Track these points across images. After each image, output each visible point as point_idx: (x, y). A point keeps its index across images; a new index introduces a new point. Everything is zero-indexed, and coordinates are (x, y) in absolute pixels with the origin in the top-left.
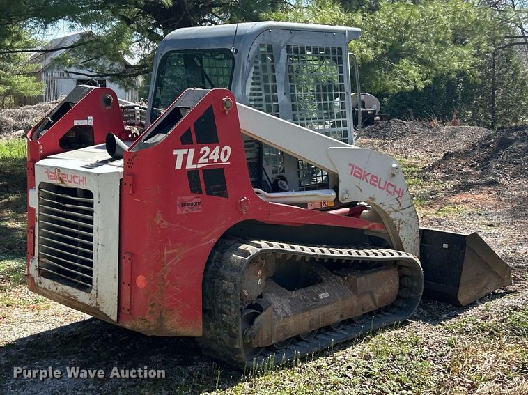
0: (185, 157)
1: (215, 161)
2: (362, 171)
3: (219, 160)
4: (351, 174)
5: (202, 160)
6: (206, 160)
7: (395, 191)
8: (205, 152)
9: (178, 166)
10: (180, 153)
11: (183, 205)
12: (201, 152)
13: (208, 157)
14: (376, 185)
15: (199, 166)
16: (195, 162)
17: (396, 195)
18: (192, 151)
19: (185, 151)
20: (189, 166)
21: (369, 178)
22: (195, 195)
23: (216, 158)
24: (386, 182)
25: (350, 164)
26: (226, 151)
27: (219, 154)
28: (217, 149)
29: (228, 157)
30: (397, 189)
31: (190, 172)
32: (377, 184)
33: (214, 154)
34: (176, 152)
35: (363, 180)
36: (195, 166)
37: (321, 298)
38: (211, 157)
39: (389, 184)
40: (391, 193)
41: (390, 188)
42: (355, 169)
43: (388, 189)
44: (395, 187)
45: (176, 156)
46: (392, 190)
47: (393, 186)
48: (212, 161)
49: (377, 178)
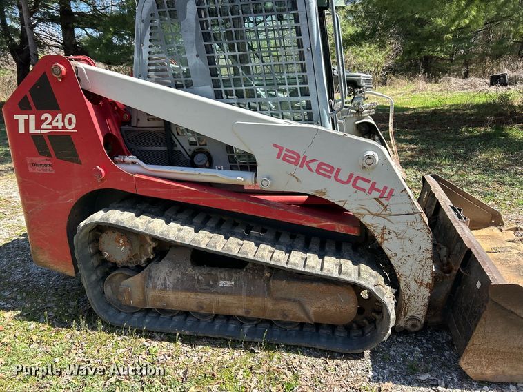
0: (27, 122)
1: (60, 127)
2: (298, 156)
3: (64, 128)
4: (278, 157)
5: (44, 126)
6: (50, 127)
7: (373, 188)
8: (46, 118)
9: (21, 130)
10: (21, 118)
11: (34, 165)
12: (43, 118)
13: (51, 123)
14: (330, 177)
15: (43, 132)
16: (38, 126)
17: (376, 194)
18: (32, 118)
19: (26, 117)
20: (32, 130)
21: (314, 166)
22: (45, 158)
23: (60, 125)
24: (351, 175)
25: (274, 145)
26: (70, 119)
28: (59, 116)
29: (73, 126)
30: (380, 186)
31: (34, 136)
32: (333, 175)
33: (57, 121)
34: (16, 117)
35: (301, 166)
36: (38, 131)
37: (221, 285)
38: (54, 124)
39: (358, 178)
40: (364, 190)
41: (360, 183)
42: (284, 152)
43: (357, 185)
44: (374, 183)
45: (18, 120)
46: (367, 186)
47: (368, 181)
48: (56, 128)
49: (332, 168)
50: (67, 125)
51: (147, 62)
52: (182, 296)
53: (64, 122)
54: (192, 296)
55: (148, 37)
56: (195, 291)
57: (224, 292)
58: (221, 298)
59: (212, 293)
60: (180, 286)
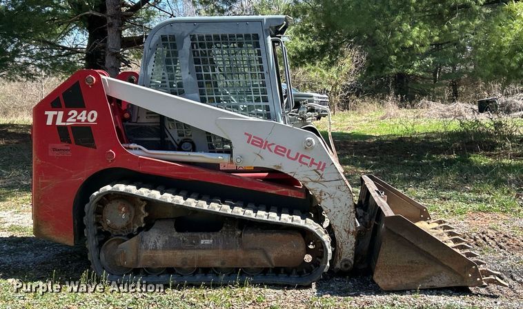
0: (55, 117)
1: (83, 121)
2: (262, 141)
3: (86, 121)
4: (248, 142)
5: (69, 120)
6: (74, 120)
7: (312, 162)
8: (73, 114)
9: (49, 122)
10: (50, 114)
11: (54, 149)
12: (70, 114)
13: (75, 118)
14: (284, 155)
15: (68, 124)
16: (64, 120)
17: (315, 167)
18: (61, 114)
19: (55, 113)
20: (59, 122)
21: (273, 148)
22: (64, 144)
23: (83, 119)
24: (298, 154)
25: (245, 134)
26: (93, 115)
27: (87, 116)
28: (84, 113)
29: (94, 119)
30: (316, 161)
31: (60, 127)
32: (286, 154)
33: (81, 116)
34: (46, 113)
35: (264, 148)
36: (64, 124)
37: (202, 243)
38: (79, 118)
39: (302, 156)
40: (307, 164)
41: (304, 160)
42: (252, 138)
43: (302, 160)
44: (313, 159)
45: (47, 115)
46: (308, 161)
47: (309, 158)
48: (80, 121)
49: (285, 149)
50: (89, 120)
51: (151, 76)
52: (170, 254)
53: (88, 117)
54: (179, 253)
55: (153, 59)
56: (180, 249)
57: (205, 248)
58: (202, 253)
59: (195, 249)
60: (167, 246)
